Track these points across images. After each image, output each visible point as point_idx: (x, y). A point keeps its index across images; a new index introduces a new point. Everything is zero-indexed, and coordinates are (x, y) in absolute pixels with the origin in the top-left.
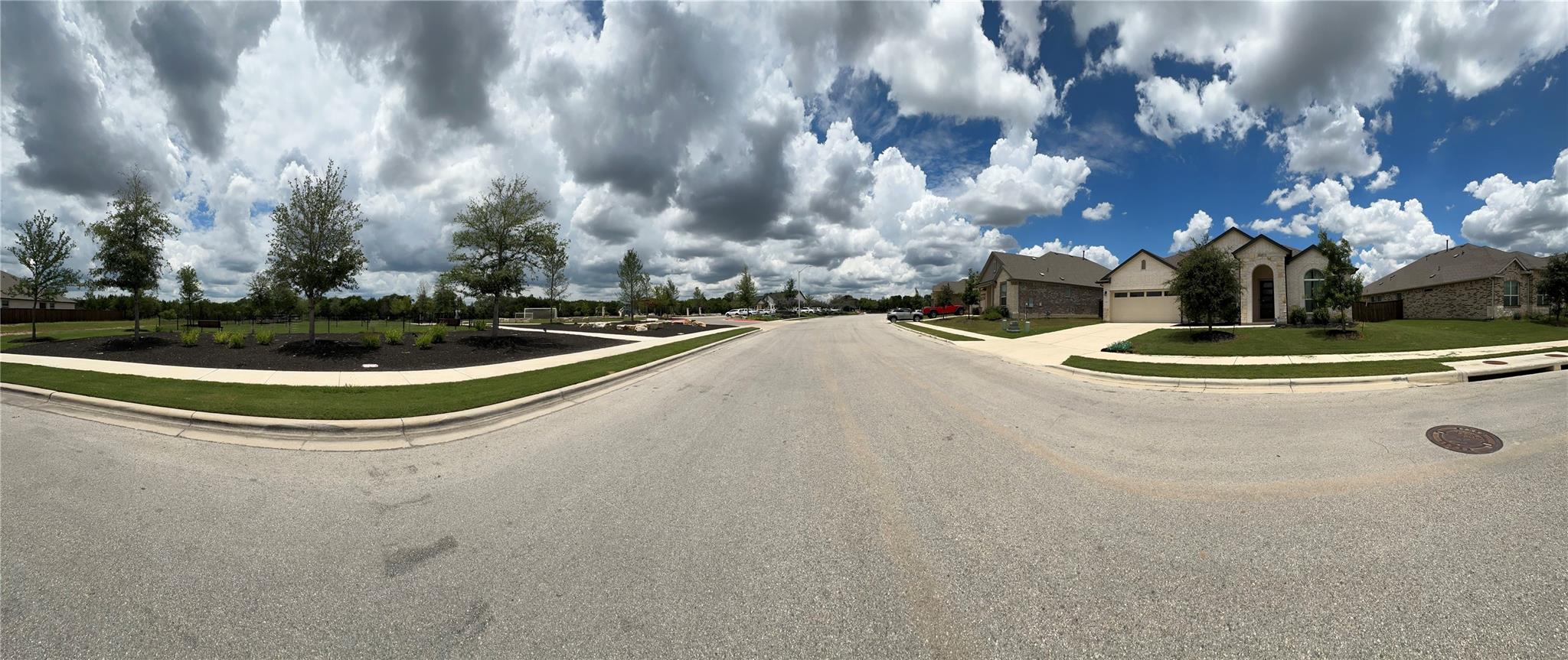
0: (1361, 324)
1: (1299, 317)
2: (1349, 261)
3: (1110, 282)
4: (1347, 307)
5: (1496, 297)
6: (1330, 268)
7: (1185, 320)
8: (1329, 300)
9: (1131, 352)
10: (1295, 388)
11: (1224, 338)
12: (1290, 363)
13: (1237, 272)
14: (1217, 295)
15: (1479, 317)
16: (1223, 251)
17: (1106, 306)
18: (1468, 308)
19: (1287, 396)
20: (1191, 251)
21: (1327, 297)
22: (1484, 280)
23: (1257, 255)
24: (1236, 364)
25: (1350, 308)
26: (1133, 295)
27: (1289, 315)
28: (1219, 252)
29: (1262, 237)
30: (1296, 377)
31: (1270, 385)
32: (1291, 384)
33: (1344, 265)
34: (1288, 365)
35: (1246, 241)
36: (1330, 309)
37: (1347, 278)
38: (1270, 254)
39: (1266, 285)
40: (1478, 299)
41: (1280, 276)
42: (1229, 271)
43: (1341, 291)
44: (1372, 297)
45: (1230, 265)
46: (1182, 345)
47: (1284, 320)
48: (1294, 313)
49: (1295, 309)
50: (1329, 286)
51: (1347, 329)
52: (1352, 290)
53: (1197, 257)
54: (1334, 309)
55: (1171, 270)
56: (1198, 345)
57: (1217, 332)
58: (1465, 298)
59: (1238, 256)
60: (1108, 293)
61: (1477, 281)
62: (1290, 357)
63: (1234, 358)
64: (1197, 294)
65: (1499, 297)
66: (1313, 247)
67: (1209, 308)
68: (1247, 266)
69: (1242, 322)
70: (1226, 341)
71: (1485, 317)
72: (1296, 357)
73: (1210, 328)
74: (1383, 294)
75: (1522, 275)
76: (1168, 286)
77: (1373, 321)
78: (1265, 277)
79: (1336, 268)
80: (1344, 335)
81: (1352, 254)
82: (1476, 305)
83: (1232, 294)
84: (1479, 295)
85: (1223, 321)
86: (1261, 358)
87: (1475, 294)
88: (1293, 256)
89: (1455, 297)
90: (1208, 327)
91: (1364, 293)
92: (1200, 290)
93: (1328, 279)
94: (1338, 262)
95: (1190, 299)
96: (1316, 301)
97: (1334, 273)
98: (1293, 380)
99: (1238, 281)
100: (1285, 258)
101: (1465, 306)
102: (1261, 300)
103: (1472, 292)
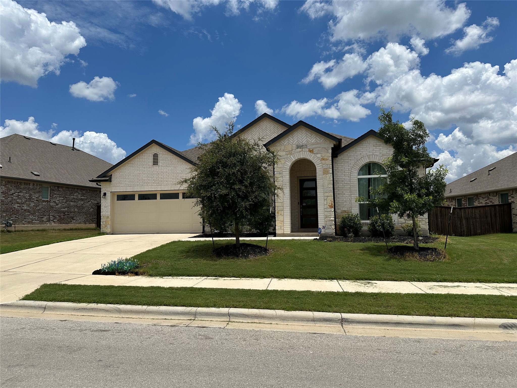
0: (443, 238)
1: (351, 227)
2: (424, 150)
3: (110, 180)
4: (422, 214)
6: (396, 160)
7: (208, 229)
8: (395, 204)
9: (137, 274)
10: (348, 327)
11: (255, 254)
12: (341, 291)
13: (271, 168)
14: (245, 197)
16: (252, 142)
17: (105, 211)
19: (337, 338)
20: (213, 143)
21: (391, 199)
23: (295, 146)
24: (269, 288)
25: (426, 215)
26: (143, 197)
27: (338, 224)
28: (247, 144)
29: (301, 124)
30: (349, 312)
31: (314, 320)
32: (343, 321)
33: (417, 155)
34: (338, 294)
35: (280, 130)
36: (395, 217)
37: (421, 173)
38: (313, 144)
39: (307, 185)
41: (325, 172)
42: (260, 167)
43: (412, 191)
44: (458, 199)
45: (261, 159)
46: (203, 262)
47: (331, 230)
48: (344, 221)
49: (345, 215)
50: (394, 184)
51: (421, 245)
52: (428, 189)
53: (220, 150)
54: (401, 216)
55: (189, 166)
56: (223, 262)
57: (246, 245)
59: (272, 149)
60: (108, 195)
62: (340, 282)
63: (267, 281)
64: (221, 196)
66: (371, 133)
67: (235, 214)
68: (283, 161)
69: (277, 232)
70: (257, 258)
72: (348, 282)
73: (238, 240)
74: (477, 195)
76: (185, 187)
77: (461, 235)
78: (306, 175)
79: (405, 160)
80: (416, 254)
81: (428, 140)
83: (263, 195)
85: (254, 231)
86: (302, 281)
88: (343, 145)
90: (235, 238)
91: (447, 194)
92: (224, 192)
93: (393, 175)
94: (409, 152)
95: (212, 202)
96: (375, 205)
97: (402, 166)
98: (345, 315)
99: (272, 180)
100: (332, 149)
102: (301, 203)
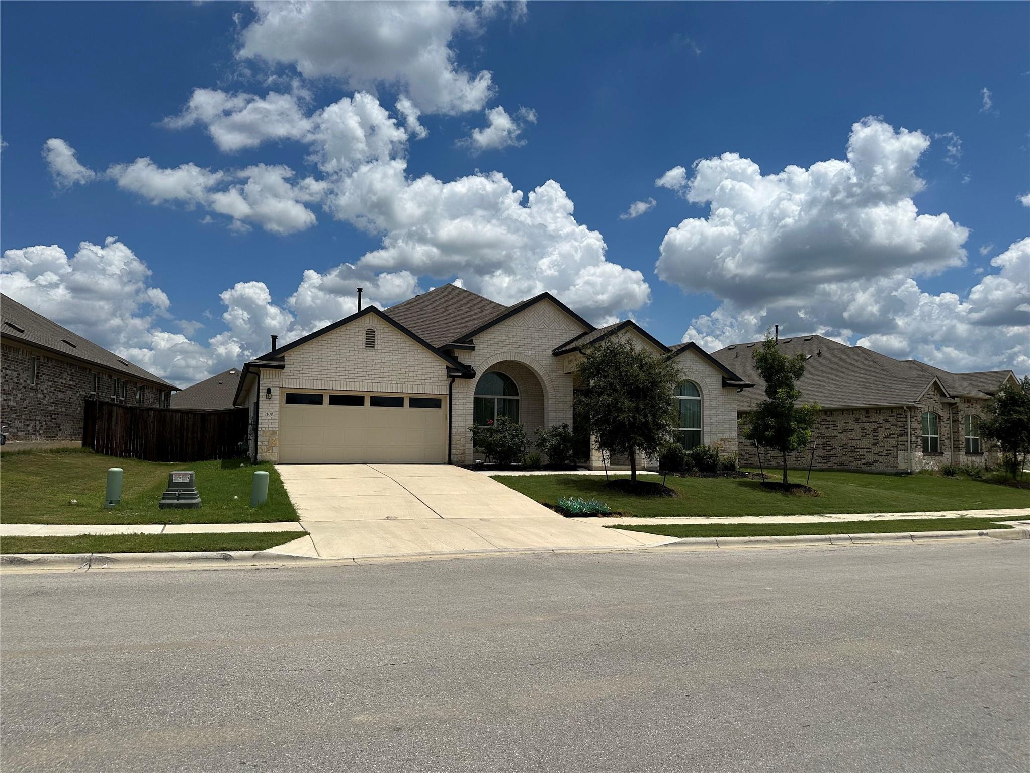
3: (280, 367)
5: (914, 439)
15: (882, 468)
17: (266, 421)
18: (861, 452)
22: (891, 409)
26: (338, 400)
40: (880, 438)
58: (853, 435)
60: (276, 392)
61: (878, 410)
65: (917, 437)
71: (895, 470)
75: (942, 403)
82: (876, 449)
84: (881, 434)
87: (874, 431)
89: (835, 433)
101: (854, 449)
103: (870, 427)
